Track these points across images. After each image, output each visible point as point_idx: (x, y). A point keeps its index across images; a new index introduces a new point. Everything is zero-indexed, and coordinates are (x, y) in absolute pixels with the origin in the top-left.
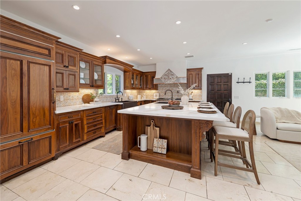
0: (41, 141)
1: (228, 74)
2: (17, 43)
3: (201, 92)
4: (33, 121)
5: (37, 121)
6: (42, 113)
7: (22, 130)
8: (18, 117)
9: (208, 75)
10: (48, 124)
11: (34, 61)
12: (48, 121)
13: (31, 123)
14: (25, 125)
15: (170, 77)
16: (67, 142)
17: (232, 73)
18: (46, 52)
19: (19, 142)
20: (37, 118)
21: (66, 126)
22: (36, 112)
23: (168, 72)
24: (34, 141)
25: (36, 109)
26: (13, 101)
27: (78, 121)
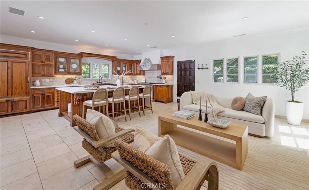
0: (20, 102)
1: (192, 60)
2: (5, 53)
3: (173, 77)
4: (15, 91)
5: (17, 91)
6: (21, 88)
7: (8, 95)
8: (6, 88)
9: (178, 62)
10: (25, 93)
11: (15, 61)
12: (25, 92)
13: (13, 92)
14: (10, 92)
15: (147, 65)
16: (40, 105)
17: (195, 60)
18: (24, 56)
19: (6, 100)
20: (18, 90)
21: (40, 96)
22: (16, 87)
23: (145, 61)
24: (15, 101)
25: (16, 86)
26: (3, 81)
27: (49, 94)
